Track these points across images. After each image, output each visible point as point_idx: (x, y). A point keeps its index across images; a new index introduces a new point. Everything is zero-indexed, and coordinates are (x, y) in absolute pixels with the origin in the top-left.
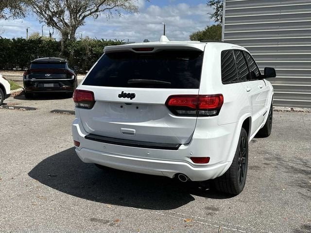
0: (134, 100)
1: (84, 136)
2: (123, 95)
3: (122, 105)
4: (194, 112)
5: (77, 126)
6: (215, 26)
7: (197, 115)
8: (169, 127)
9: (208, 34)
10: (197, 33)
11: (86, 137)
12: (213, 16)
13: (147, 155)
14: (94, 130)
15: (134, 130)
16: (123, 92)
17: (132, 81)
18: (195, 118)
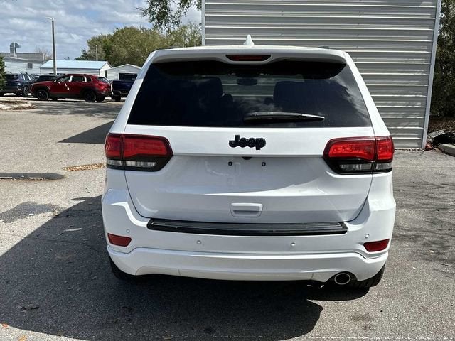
0: (263, 151)
1: (144, 224)
2: (237, 142)
3: (231, 161)
4: (368, 166)
5: (126, 205)
6: (127, 28)
7: (373, 171)
8: (326, 194)
9: (118, 39)
10: (99, 37)
11: (150, 227)
12: (145, 12)
13: (291, 248)
14: (156, 211)
15: (260, 205)
16: (237, 137)
17: (254, 116)
18: (370, 176)
